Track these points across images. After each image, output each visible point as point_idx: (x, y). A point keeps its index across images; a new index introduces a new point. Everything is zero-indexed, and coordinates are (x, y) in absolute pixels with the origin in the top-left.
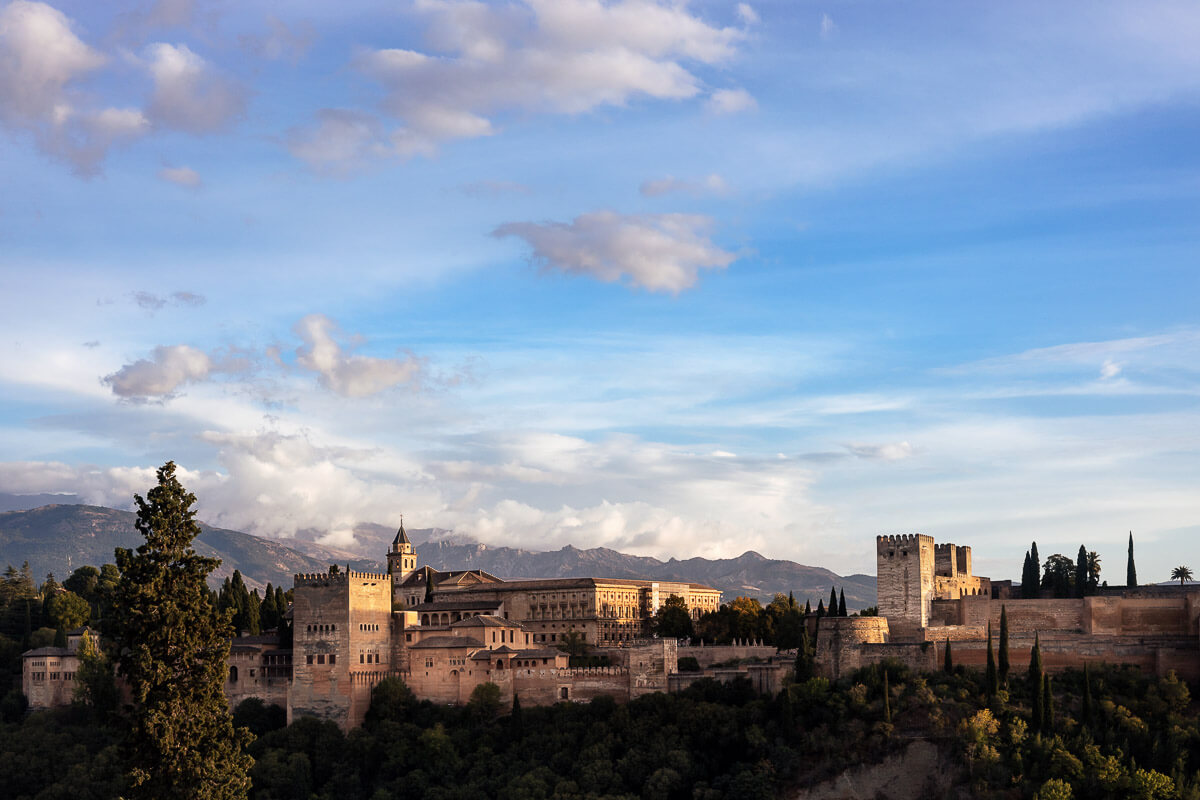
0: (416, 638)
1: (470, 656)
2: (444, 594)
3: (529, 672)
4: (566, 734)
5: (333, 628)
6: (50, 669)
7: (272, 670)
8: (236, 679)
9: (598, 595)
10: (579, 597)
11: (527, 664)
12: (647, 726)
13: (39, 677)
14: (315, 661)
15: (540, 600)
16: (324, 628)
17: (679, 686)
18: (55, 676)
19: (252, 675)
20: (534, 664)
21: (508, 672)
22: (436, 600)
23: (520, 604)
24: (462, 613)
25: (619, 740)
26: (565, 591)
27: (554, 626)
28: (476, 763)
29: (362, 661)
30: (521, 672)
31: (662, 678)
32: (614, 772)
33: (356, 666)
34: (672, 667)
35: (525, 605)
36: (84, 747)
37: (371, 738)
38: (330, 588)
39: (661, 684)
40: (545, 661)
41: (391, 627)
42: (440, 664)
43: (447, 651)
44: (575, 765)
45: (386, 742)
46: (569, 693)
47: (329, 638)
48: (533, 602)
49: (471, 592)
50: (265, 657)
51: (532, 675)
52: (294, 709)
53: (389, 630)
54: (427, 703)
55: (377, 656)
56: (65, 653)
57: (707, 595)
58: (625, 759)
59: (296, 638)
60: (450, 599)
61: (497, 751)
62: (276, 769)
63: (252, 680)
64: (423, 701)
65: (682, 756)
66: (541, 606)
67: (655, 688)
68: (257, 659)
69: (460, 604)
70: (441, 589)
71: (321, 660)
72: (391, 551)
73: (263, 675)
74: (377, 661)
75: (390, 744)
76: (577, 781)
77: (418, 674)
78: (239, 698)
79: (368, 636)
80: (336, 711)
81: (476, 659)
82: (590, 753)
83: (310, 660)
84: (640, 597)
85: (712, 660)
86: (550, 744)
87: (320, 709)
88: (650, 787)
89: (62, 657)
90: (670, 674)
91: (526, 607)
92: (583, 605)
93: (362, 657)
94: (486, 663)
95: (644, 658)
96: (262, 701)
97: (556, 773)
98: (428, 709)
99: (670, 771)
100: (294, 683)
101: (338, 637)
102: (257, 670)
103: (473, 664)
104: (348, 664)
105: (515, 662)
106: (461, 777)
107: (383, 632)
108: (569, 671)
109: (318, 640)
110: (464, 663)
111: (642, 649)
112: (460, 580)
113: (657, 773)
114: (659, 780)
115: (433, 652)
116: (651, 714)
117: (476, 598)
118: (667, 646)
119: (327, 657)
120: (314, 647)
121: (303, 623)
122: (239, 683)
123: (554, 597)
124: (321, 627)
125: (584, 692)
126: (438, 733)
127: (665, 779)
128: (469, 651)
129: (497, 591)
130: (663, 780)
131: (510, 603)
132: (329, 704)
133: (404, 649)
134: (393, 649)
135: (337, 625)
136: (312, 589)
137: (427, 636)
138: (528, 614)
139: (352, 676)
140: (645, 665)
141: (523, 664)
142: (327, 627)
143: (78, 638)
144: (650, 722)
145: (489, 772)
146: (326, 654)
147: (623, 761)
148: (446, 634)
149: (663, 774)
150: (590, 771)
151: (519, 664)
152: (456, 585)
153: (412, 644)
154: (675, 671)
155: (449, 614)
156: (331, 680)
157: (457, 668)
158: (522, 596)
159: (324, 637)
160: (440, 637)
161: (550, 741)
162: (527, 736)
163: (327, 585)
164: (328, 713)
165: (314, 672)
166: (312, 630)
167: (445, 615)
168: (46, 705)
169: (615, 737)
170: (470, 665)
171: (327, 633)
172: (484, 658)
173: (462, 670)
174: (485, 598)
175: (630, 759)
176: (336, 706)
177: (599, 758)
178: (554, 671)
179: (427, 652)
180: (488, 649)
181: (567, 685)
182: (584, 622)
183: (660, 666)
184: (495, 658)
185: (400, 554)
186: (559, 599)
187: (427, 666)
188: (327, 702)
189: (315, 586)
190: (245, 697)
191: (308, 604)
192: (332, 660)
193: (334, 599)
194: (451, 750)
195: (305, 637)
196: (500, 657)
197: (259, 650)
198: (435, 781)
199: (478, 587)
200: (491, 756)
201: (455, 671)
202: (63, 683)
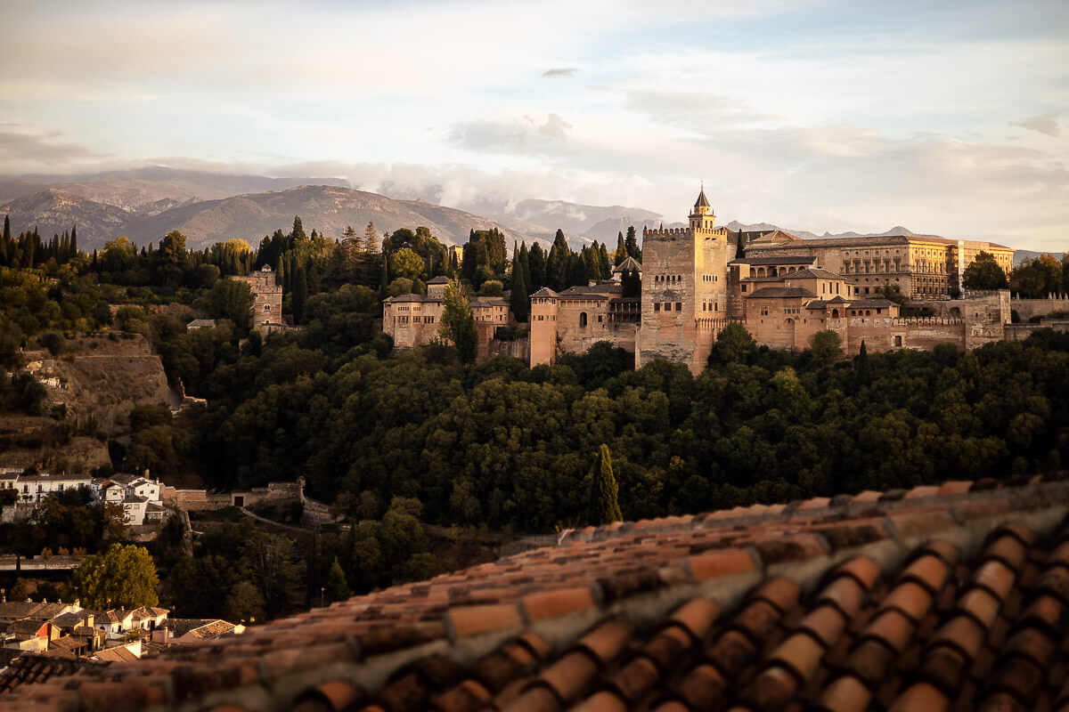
0: (751, 288)
1: (805, 305)
2: (759, 250)
3: (863, 321)
4: (917, 379)
5: (679, 278)
6: (414, 313)
7: (618, 316)
8: (585, 323)
9: (912, 251)
10: (893, 253)
11: (861, 313)
12: (999, 373)
13: (405, 320)
14: (662, 308)
15: (853, 255)
16: (671, 279)
17: (1015, 336)
18: (417, 319)
19: (600, 319)
20: (868, 313)
21: (843, 320)
22: (750, 255)
23: (833, 259)
24: (778, 267)
25: (972, 385)
26: (879, 247)
27: (867, 280)
28: (829, 404)
29: (705, 310)
30: (855, 321)
31: (999, 328)
32: (974, 415)
33: (700, 314)
34: (1006, 318)
35: (839, 260)
36: (459, 382)
37: (724, 379)
38: (676, 242)
39: (997, 335)
40: (879, 310)
41: (727, 278)
42: (775, 313)
43: (781, 301)
44: (932, 409)
45: (737, 383)
46: (903, 341)
47: (676, 287)
48: (847, 258)
49: (785, 249)
50: (612, 304)
51: (865, 324)
52: (642, 352)
53: (725, 281)
54: (764, 349)
55: (716, 304)
56: (425, 300)
57: (1003, 253)
58: (982, 403)
59: (644, 288)
60: (764, 255)
61: (848, 394)
62: (639, 406)
63: (600, 325)
64: (762, 347)
65: (1041, 401)
66: (854, 262)
67: (990, 337)
68: (604, 306)
69: (776, 259)
70: (755, 245)
71: (668, 307)
72: (693, 213)
73: (610, 320)
74: (716, 310)
75: (742, 385)
76: (937, 423)
77: (754, 322)
78: (588, 341)
79: (709, 286)
80: (682, 354)
81: (812, 308)
82: (946, 397)
83: (657, 307)
84: (946, 254)
85: (1031, 312)
86: (901, 388)
87: (667, 353)
88: (1014, 430)
89: (423, 303)
90: (1006, 325)
91: (840, 263)
92: (897, 261)
93: (704, 304)
94: (820, 312)
95: (980, 309)
96: (612, 344)
97: (915, 416)
98: (767, 354)
99: (1032, 416)
100: (642, 328)
101: (684, 287)
102: (604, 316)
103: (808, 313)
104: (693, 311)
105: (850, 311)
106: (818, 416)
107: (721, 283)
108: (902, 320)
109: (665, 289)
110: (799, 312)
111: (977, 300)
112: (772, 237)
113: (1020, 417)
114: (1022, 424)
115: (768, 301)
116: (1000, 362)
117: (790, 254)
118: (1002, 298)
119: (673, 305)
120: (661, 296)
121: (651, 274)
122: (588, 327)
123: (867, 253)
124: (668, 277)
125: (918, 341)
126: (788, 376)
127: (1028, 423)
128: (804, 301)
129: (811, 248)
130: (1027, 424)
131: (823, 258)
132: (675, 348)
133: (739, 298)
134: (729, 299)
135: (683, 275)
136: (660, 243)
137: (761, 287)
138: (842, 269)
139: (697, 322)
140: (982, 315)
141: (857, 312)
142: (674, 277)
143: (443, 286)
144: (1002, 368)
145: (843, 413)
146: (672, 302)
147: (980, 406)
148: (779, 285)
149: (1025, 419)
150: (950, 414)
151: (854, 313)
152: (770, 242)
153: (747, 294)
154: (1009, 322)
155: (765, 268)
156: (677, 325)
157: (791, 316)
158: (836, 252)
159: (670, 287)
160: (771, 288)
161: (901, 385)
162: (875, 380)
163: (674, 239)
164: (674, 356)
165: (661, 318)
166: (660, 280)
167: (761, 269)
168: (410, 345)
169: (968, 382)
170: (804, 313)
171: (674, 283)
172: (820, 307)
173: (797, 318)
174: (798, 254)
175: (987, 404)
176: (682, 349)
177: (956, 402)
178: (887, 321)
179: (762, 301)
180: (819, 299)
181: (900, 334)
182: (897, 276)
183: (996, 317)
184: (831, 307)
185: (701, 216)
186: (873, 255)
187: (762, 314)
188: (673, 345)
189: (663, 240)
190: (594, 341)
191: (656, 257)
192: (679, 307)
193: (681, 252)
194: (803, 391)
195: (653, 287)
196: (836, 306)
197: (607, 298)
198: (793, 420)
199: (790, 244)
200: (843, 398)
201: (789, 319)
202: (423, 326)
